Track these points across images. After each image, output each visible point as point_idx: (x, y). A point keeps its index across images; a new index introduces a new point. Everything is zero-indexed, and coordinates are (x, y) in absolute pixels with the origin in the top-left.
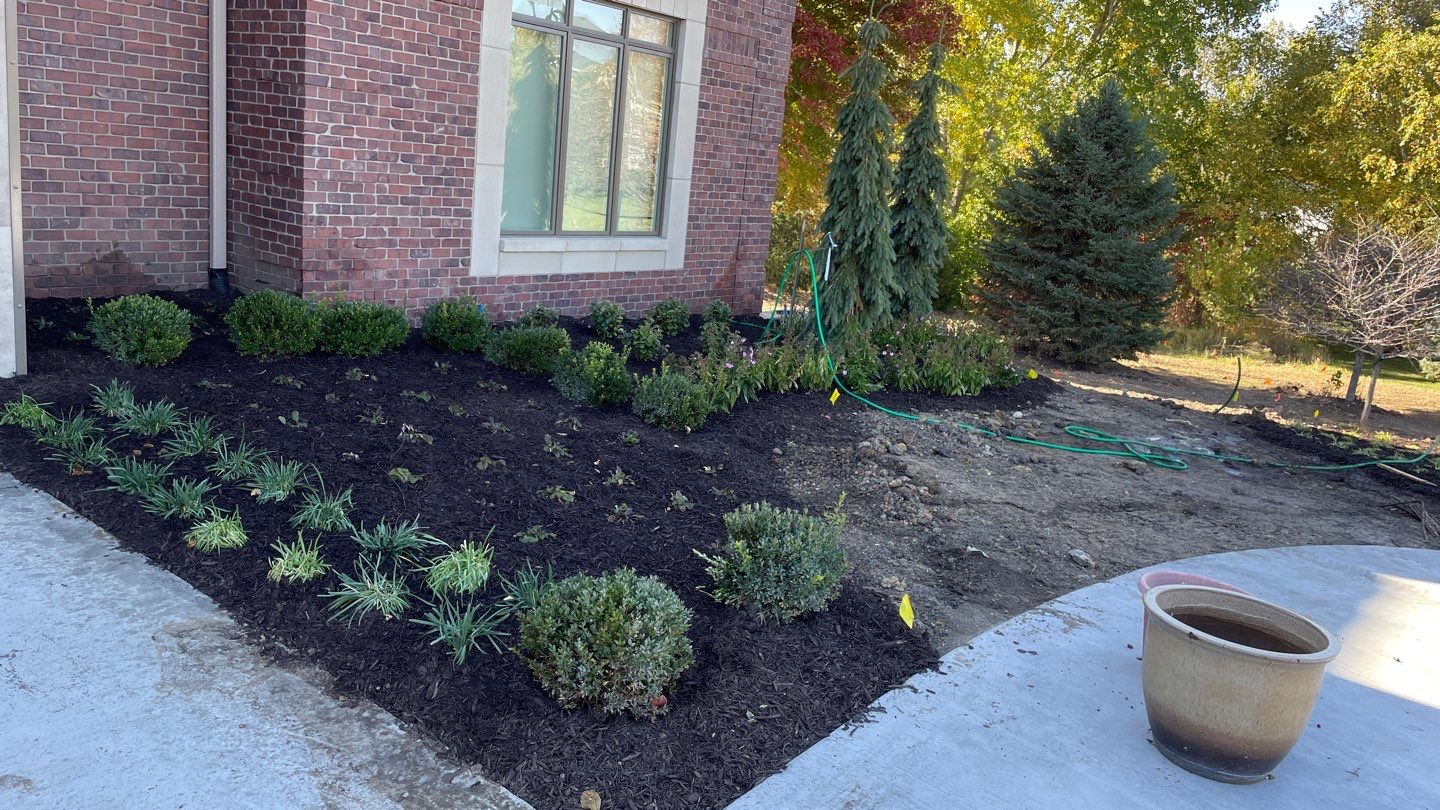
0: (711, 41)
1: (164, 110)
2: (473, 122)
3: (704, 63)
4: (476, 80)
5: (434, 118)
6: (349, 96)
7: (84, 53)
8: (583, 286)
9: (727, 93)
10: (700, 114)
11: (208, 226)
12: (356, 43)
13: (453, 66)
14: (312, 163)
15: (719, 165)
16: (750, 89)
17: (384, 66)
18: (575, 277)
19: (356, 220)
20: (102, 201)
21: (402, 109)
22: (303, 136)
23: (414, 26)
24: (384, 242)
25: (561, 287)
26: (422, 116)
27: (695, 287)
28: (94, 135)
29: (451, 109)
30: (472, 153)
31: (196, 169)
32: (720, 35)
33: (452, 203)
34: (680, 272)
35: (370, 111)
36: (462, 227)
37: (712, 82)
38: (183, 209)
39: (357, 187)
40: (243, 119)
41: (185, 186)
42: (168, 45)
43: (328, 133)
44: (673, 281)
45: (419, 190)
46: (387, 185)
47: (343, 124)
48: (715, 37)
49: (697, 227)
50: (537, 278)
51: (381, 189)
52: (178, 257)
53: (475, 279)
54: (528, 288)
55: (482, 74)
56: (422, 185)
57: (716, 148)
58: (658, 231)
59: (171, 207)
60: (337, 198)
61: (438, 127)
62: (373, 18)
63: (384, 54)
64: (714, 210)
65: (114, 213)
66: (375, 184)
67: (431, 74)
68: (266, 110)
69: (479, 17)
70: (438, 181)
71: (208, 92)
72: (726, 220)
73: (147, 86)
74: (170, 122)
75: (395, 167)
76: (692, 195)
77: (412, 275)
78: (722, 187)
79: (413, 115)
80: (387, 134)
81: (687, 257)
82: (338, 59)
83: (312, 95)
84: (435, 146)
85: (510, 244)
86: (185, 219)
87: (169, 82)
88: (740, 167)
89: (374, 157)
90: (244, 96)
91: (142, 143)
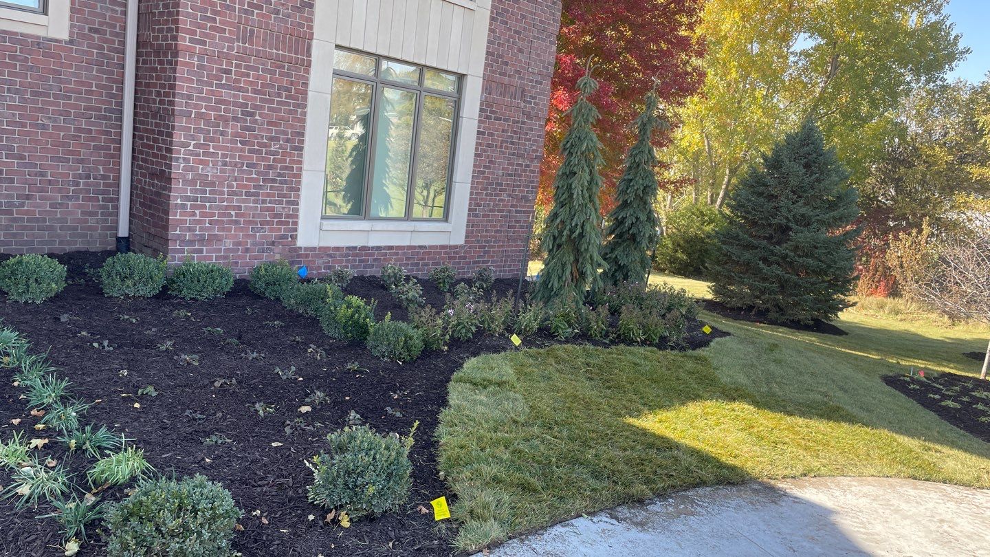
0: (487, 89)
1: (90, 131)
2: (302, 142)
3: (482, 104)
4: (304, 114)
5: (271, 139)
6: (208, 122)
7: (34, 94)
8: (385, 255)
9: (499, 125)
10: (478, 138)
11: (117, 208)
12: (214, 89)
13: (288, 104)
14: (178, 168)
15: (493, 173)
16: (518, 122)
17: (235, 104)
18: (379, 248)
19: (210, 206)
20: (42, 190)
21: (247, 133)
22: (172, 149)
23: (258, 77)
24: (231, 222)
25: (366, 255)
26: (262, 137)
27: (473, 257)
28: (39, 147)
29: (285, 133)
30: (300, 162)
31: (111, 170)
32: (494, 85)
33: (285, 196)
34: (461, 247)
35: (223, 133)
36: (291, 213)
37: (487, 117)
38: (100, 197)
39: (212, 184)
40: (141, 138)
41: (102, 181)
42: (94, 89)
43: (191, 148)
44: (456, 253)
45: (260, 187)
46: (235, 183)
47: (202, 142)
48: (490, 87)
49: (476, 216)
50: (348, 248)
51: (229, 186)
52: (96, 229)
53: (300, 248)
54: (341, 255)
55: (309, 110)
56: (261, 183)
57: (491, 162)
58: (446, 218)
59: (91, 195)
60: (196, 191)
61: (274, 145)
62: (228, 72)
63: (235, 96)
64: (489, 205)
65: (50, 199)
66: (226, 183)
67: (270, 109)
68: (153, 132)
69: (307, 72)
70: (274, 181)
71: (120, 119)
72: (499, 211)
73: (77, 115)
74: (93, 139)
75: (241, 171)
76: (471, 194)
77: (252, 244)
78: (495, 189)
79: (256, 137)
80: (237, 149)
81: (467, 236)
82: (200, 99)
83: (180, 123)
84: (272, 157)
85: (327, 225)
86: (101, 203)
87: (94, 113)
88: (510, 175)
89: (225, 164)
90: (143, 123)
91: (72, 153)
